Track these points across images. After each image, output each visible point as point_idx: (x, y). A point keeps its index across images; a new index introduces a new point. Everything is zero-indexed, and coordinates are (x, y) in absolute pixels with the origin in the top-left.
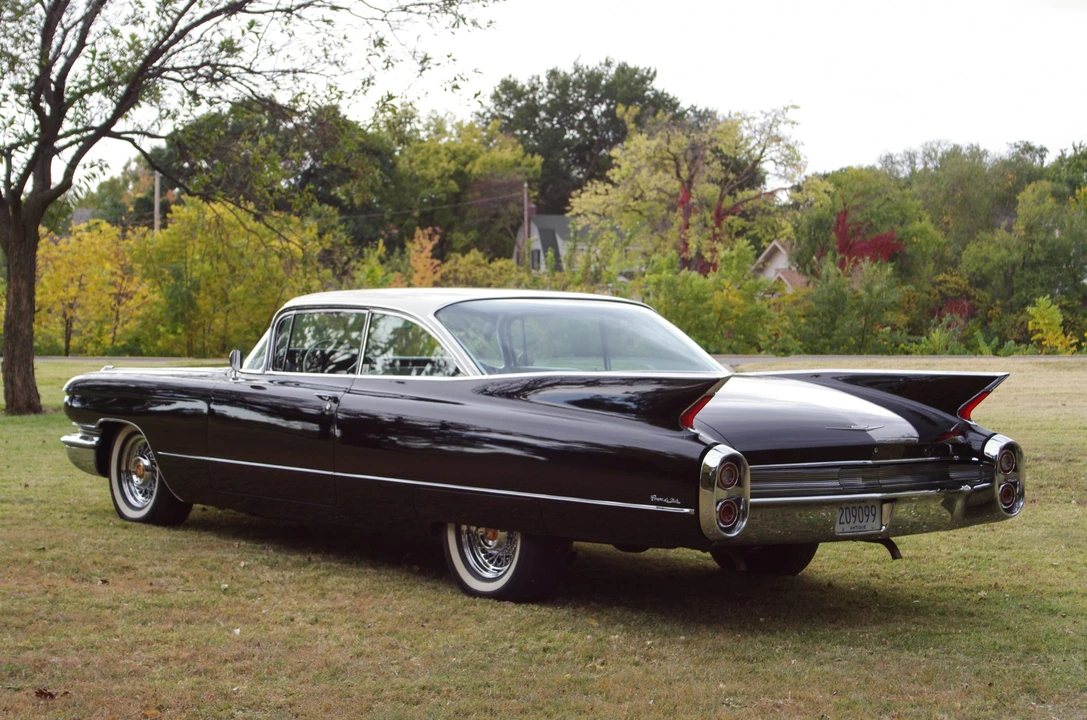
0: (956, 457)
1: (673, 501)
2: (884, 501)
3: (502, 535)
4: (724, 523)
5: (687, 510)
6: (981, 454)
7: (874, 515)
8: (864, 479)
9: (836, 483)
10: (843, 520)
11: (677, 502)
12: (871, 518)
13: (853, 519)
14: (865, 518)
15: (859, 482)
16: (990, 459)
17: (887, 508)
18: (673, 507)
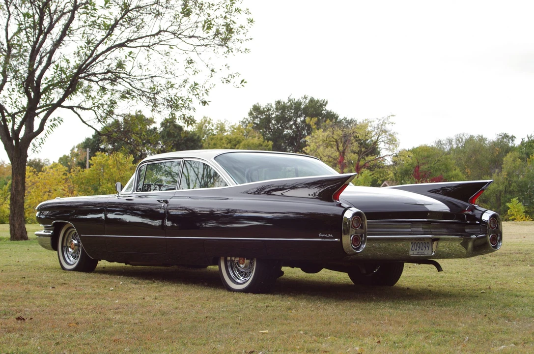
0: (468, 222)
1: (329, 235)
2: (434, 240)
3: (247, 261)
4: (354, 246)
5: (336, 240)
6: (480, 220)
7: (429, 247)
8: (423, 228)
9: (410, 230)
10: (413, 248)
11: (332, 236)
12: (427, 248)
13: (418, 248)
14: (424, 248)
15: (421, 230)
16: (485, 222)
17: (435, 243)
18: (330, 238)
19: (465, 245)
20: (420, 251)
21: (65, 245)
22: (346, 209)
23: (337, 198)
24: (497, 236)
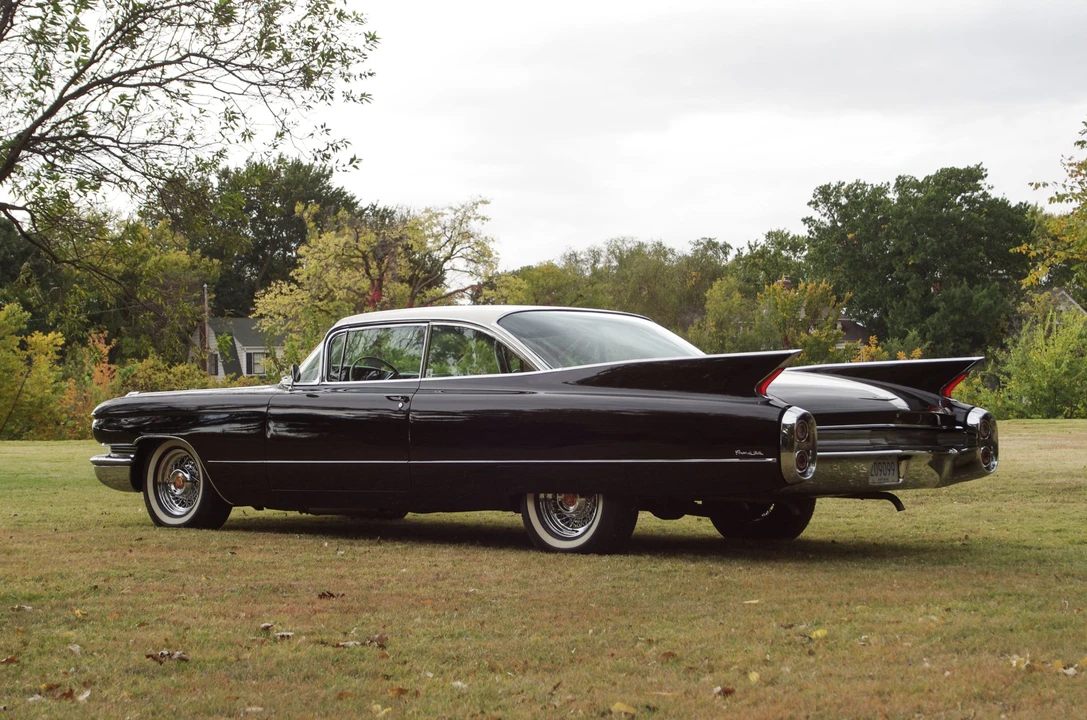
0: (944, 427)
1: (756, 453)
2: (901, 458)
4: (800, 469)
5: (770, 460)
6: (964, 424)
7: (894, 470)
8: (887, 440)
9: (867, 442)
10: (874, 474)
11: (760, 453)
12: (891, 472)
13: (880, 472)
14: (888, 472)
15: (883, 442)
16: (972, 428)
17: (903, 464)
18: (756, 457)
19: (936, 465)
20: (883, 476)
21: (160, 479)
22: (783, 411)
23: (762, 391)
24: (992, 450)
